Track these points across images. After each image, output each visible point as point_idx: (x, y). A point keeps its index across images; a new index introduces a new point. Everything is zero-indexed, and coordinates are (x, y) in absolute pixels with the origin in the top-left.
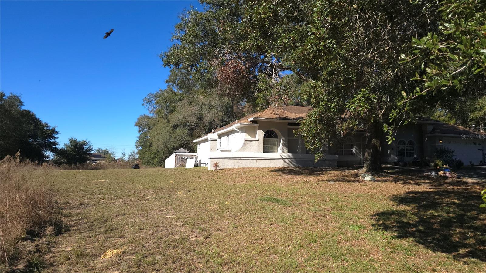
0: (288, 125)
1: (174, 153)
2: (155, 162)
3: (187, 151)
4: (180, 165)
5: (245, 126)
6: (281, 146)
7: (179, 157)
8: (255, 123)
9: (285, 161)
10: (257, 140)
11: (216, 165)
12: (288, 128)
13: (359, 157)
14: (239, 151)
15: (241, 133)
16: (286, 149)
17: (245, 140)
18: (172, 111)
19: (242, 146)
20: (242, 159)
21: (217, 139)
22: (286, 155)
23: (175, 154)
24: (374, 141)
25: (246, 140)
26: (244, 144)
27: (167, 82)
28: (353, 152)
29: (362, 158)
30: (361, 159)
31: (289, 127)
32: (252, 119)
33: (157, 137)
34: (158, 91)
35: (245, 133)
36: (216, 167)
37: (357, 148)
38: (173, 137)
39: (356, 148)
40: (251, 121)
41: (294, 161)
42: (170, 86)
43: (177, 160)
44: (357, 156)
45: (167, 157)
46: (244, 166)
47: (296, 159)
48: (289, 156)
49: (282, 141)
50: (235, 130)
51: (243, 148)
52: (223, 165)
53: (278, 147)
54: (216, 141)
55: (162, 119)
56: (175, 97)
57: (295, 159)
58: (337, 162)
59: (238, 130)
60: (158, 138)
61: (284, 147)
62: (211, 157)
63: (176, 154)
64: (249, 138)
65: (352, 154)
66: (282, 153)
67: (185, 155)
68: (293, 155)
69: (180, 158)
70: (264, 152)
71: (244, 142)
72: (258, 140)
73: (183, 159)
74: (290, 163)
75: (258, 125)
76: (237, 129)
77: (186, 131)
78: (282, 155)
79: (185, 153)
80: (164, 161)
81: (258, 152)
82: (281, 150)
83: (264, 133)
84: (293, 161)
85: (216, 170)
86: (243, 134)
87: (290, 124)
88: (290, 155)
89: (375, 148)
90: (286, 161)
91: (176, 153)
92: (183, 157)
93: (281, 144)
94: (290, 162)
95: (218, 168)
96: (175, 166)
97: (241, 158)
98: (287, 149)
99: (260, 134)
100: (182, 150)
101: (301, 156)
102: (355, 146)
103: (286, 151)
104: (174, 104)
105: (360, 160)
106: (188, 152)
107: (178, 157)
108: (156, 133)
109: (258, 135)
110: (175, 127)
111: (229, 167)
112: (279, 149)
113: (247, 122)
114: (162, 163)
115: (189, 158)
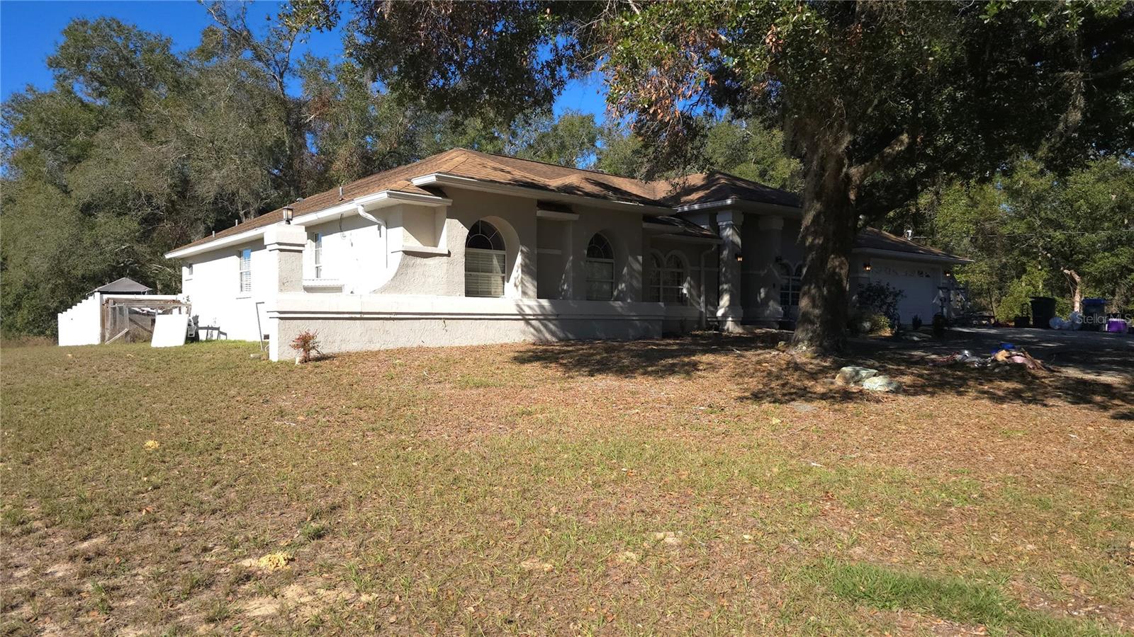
0: (538, 206)
1: (97, 294)
2: (19, 320)
3: (143, 288)
4: (127, 333)
5: (399, 205)
6: (517, 273)
7: (121, 309)
8: (436, 196)
9: (530, 321)
10: (447, 253)
11: (305, 342)
12: (540, 220)
13: (697, 307)
14: (384, 290)
15: (383, 228)
16: (534, 285)
17: (403, 251)
18: (76, 160)
19: (396, 274)
20: (394, 319)
21: (303, 246)
22: (532, 304)
23: (101, 299)
24: (834, 262)
25: (407, 253)
26: (403, 267)
27: (54, 63)
28: (682, 293)
29: (703, 310)
30: (701, 312)
31: (540, 213)
32: (431, 179)
33: (24, 240)
34: (22, 92)
35: (402, 228)
36: (307, 350)
37: (692, 282)
38: (87, 242)
39: (690, 284)
40: (426, 187)
41: (554, 322)
42: (66, 78)
43: (111, 316)
44: (692, 305)
45: (65, 306)
46: (402, 343)
47: (559, 317)
48: (541, 307)
49: (519, 260)
50: (358, 216)
51: (398, 281)
52: (333, 339)
53: (505, 279)
54: (301, 251)
55: (38, 183)
56: (85, 116)
57: (558, 315)
58: (661, 323)
59: (370, 217)
60: (27, 243)
61: (527, 278)
62: (280, 312)
63: (106, 296)
64: (416, 245)
65: (682, 299)
66: (520, 297)
67: (139, 301)
68: (552, 304)
69: (126, 312)
70: (469, 293)
71: (403, 260)
72: (449, 252)
73: (137, 313)
74: (542, 328)
75: (449, 202)
76: (368, 212)
77: (131, 224)
78: (520, 303)
79: (138, 293)
80: (54, 317)
81: (448, 294)
82: (515, 285)
83: (466, 232)
84: (552, 323)
85: (306, 360)
86: (388, 230)
87: (543, 205)
88: (545, 302)
89: (835, 281)
90: (533, 322)
91: (102, 293)
92: (138, 310)
93: (515, 268)
94: (543, 324)
95: (313, 353)
96: (103, 337)
97: (392, 316)
98: (536, 284)
99: (454, 234)
100: (126, 283)
101: (576, 307)
102: (689, 278)
103: (532, 290)
104: (81, 138)
105: (698, 315)
106: (148, 289)
107: (114, 309)
108: (18, 227)
109: (448, 236)
110: (88, 210)
111: (352, 347)
112: (509, 286)
113: (411, 189)
114: (46, 325)
115: (160, 311)
